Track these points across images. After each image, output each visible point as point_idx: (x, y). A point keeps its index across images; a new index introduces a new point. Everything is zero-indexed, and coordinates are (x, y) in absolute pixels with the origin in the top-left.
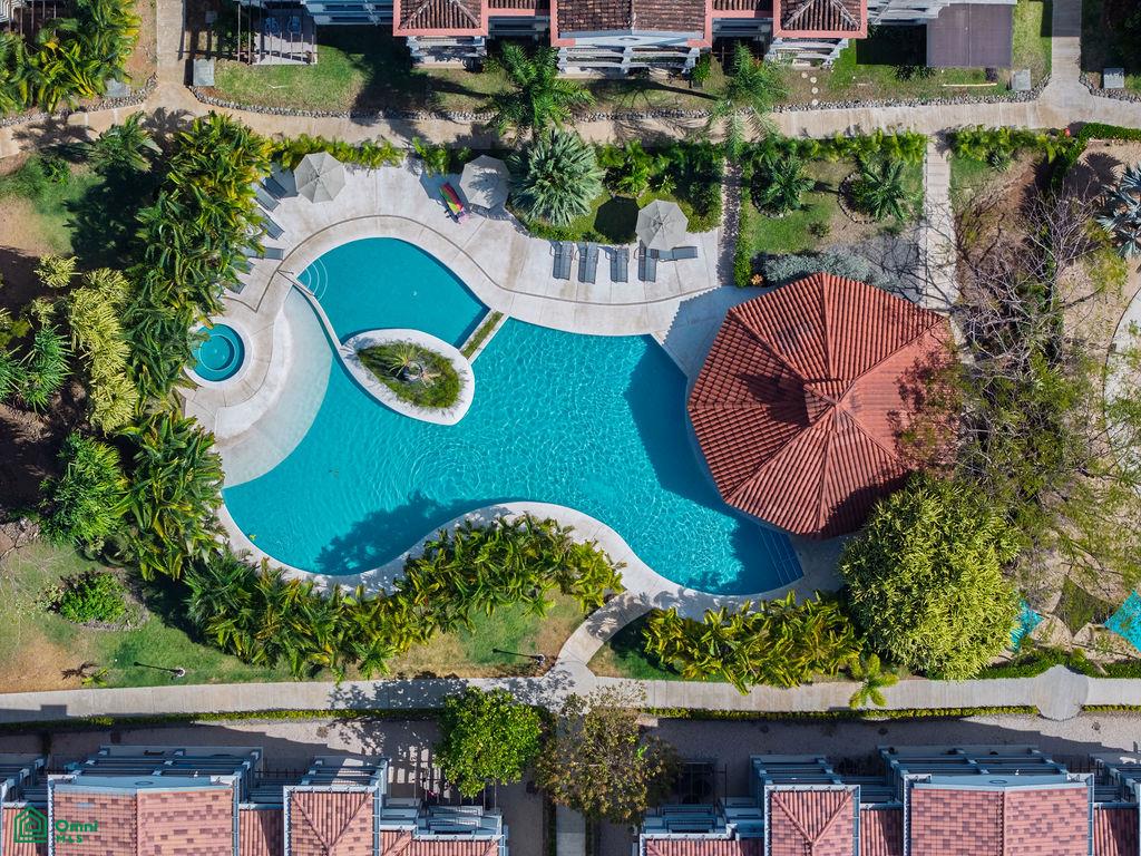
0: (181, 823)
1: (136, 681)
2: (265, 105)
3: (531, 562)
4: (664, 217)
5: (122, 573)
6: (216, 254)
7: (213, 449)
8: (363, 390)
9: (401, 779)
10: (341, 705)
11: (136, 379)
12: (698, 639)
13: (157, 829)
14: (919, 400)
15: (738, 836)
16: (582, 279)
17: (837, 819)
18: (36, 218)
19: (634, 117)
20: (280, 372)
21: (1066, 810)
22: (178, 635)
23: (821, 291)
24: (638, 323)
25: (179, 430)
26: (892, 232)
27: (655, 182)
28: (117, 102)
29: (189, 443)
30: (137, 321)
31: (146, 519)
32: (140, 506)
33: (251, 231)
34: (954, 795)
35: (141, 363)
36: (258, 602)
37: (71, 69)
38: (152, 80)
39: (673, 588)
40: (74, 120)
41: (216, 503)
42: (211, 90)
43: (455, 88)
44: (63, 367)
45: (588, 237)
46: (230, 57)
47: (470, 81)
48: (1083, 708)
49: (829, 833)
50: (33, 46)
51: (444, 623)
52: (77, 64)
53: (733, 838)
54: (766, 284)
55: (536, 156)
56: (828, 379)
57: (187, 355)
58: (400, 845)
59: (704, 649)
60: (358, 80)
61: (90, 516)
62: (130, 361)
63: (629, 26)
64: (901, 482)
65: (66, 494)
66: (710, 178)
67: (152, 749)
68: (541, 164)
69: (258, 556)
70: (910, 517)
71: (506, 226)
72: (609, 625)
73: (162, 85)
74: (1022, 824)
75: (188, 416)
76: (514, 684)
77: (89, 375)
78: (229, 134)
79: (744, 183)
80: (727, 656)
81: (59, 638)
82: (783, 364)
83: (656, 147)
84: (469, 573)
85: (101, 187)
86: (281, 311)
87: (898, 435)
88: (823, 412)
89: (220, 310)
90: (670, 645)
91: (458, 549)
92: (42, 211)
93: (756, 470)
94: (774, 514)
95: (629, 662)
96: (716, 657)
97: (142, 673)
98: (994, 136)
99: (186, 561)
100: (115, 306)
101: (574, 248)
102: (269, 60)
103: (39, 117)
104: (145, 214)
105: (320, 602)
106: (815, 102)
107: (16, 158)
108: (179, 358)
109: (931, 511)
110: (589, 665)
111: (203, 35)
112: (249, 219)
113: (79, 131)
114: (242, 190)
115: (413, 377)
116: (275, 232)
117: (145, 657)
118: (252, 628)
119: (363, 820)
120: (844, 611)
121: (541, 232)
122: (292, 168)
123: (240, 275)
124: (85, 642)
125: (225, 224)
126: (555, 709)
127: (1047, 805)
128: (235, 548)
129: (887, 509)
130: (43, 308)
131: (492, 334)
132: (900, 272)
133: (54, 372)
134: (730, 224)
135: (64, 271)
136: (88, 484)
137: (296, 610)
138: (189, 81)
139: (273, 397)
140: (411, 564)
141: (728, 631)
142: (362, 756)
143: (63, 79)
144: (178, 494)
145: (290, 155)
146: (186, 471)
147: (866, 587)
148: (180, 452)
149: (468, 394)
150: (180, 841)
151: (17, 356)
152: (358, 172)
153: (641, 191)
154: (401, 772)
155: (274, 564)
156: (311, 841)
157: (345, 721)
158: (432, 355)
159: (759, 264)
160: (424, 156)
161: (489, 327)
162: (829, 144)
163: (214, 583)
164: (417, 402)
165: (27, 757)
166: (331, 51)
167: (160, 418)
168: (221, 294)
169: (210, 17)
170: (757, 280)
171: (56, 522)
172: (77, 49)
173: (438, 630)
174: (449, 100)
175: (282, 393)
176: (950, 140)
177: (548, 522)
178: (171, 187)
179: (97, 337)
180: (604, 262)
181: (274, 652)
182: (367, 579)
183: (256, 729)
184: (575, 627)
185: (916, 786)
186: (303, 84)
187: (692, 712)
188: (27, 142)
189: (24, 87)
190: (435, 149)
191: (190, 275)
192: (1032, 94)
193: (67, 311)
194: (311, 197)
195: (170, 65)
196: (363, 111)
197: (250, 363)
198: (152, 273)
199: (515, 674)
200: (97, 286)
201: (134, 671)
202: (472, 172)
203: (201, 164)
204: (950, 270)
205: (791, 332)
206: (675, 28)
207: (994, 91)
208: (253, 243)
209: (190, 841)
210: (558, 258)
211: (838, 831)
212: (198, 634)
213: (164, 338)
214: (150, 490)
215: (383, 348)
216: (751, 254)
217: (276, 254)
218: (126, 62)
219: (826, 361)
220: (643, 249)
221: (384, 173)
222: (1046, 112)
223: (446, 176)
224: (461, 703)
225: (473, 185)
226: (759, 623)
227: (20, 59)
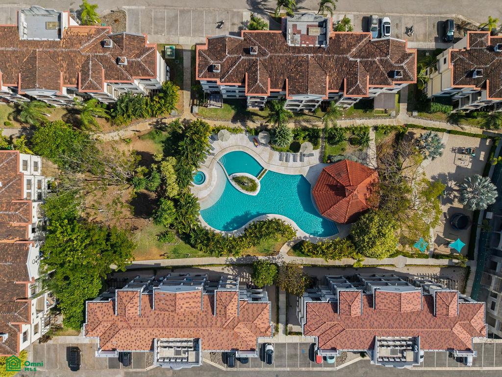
0: (188, 300)
1: (178, 257)
2: (210, 118)
3: (276, 230)
4: (307, 146)
5: (175, 231)
6: (199, 154)
7: (198, 202)
8: (234, 187)
9: (242, 281)
10: (228, 263)
11: (178, 184)
12: (316, 249)
13: (181, 302)
14: (371, 191)
15: (330, 302)
16: (286, 161)
17: (357, 299)
18: (154, 144)
19: (299, 122)
20: (214, 183)
21: (416, 297)
22: (188, 246)
23: (346, 164)
24: (299, 171)
25: (189, 197)
26: (361, 150)
27: (304, 138)
28: (174, 116)
29: (192, 200)
30: (179, 170)
31: (180, 219)
32: (179, 216)
33: (207, 148)
34: (387, 293)
35: (180, 180)
36: (208, 239)
37: (161, 106)
38: (183, 111)
39: (308, 235)
40: (163, 121)
41: (198, 215)
42: (197, 114)
43: (256, 115)
44: (160, 181)
45: (288, 151)
46: (202, 106)
47: (260, 113)
48: (406, 265)
49: (355, 303)
50: (152, 100)
51: (254, 245)
52: (163, 105)
53: (329, 302)
54: (331, 162)
55: (278, 130)
56: (351, 186)
57: (191, 178)
58: (245, 304)
59: (318, 251)
60: (233, 112)
61: (166, 219)
62: (177, 180)
63: (307, 93)
64: (366, 211)
65: (159, 213)
66: (317, 137)
67: (182, 274)
68: (279, 132)
69: (208, 227)
70: (371, 220)
71: (268, 148)
72: (292, 244)
73: (185, 113)
74: (405, 301)
75: (192, 193)
76: (269, 258)
77: (166, 183)
78: (201, 123)
79: (325, 138)
80: (323, 253)
81: (159, 247)
82: (338, 182)
83: (305, 129)
84: (260, 232)
85: (170, 137)
86: (214, 168)
87: (366, 199)
88: (350, 194)
89: (200, 167)
90: (309, 250)
91: (258, 226)
92: (156, 143)
93: (330, 208)
94: (334, 218)
95: (297, 253)
96: (321, 254)
97: (179, 255)
98: (387, 127)
99: (190, 229)
100: (173, 166)
101: (284, 153)
102: (212, 107)
103: (155, 120)
104: (181, 143)
105: (224, 239)
106: (343, 119)
107: (149, 130)
108: (189, 179)
109: (376, 219)
110: (287, 253)
111: (195, 100)
112: (207, 145)
113: (165, 124)
114: (205, 138)
115: (246, 184)
116: (213, 149)
117: (180, 251)
118: (207, 246)
119: (235, 299)
120: (352, 242)
121: (277, 150)
122: (218, 133)
123: (204, 159)
124: (165, 248)
125: (201, 146)
126: (279, 264)
127: (411, 296)
128: (203, 226)
129: (364, 218)
130: (154, 166)
131: (265, 174)
132: (363, 160)
133: (157, 183)
134: (322, 148)
135: (160, 157)
136: (165, 211)
137: (218, 241)
138: (192, 112)
139: (212, 189)
140: (246, 230)
141: (324, 247)
142: (232, 275)
143: (160, 109)
144: (189, 213)
145: (217, 130)
146: (191, 207)
147: (359, 237)
148: (189, 203)
149: (259, 188)
150: (188, 305)
151: (148, 178)
152: (233, 135)
153: (301, 141)
154: (242, 279)
155: (212, 229)
156: (222, 305)
157: (228, 266)
158: (250, 179)
159: (329, 158)
160: (249, 131)
161: (264, 172)
162: (347, 129)
163: (197, 235)
164: (247, 190)
165: (150, 276)
166: (227, 105)
167: (184, 194)
168: (200, 164)
169: (197, 96)
170: (329, 161)
171: (157, 221)
172: (163, 101)
173: (252, 246)
174: (255, 117)
175: (215, 187)
176: (376, 128)
177: (279, 220)
178: (187, 137)
179: (168, 173)
180: (291, 157)
181: (212, 252)
182: (235, 232)
183: (206, 268)
184: (284, 244)
185: (377, 290)
186: (220, 113)
187: (312, 265)
188: (152, 126)
189: (150, 110)
190: (251, 130)
191: (192, 158)
192: (395, 117)
193: (160, 167)
194: (222, 140)
195: (187, 108)
196: (234, 120)
197: (207, 180)
198: (182, 158)
199: (269, 255)
200: (168, 161)
201: (177, 255)
202: (261, 135)
203: (195, 131)
204: (375, 159)
205: (339, 174)
206: (319, 94)
207: (386, 116)
208: (208, 151)
209: (190, 305)
210: (281, 156)
211: (357, 302)
212: (193, 246)
213: (186, 174)
214: (181, 212)
215: (239, 177)
216: (327, 155)
217: (213, 154)
218: (176, 105)
219: (349, 181)
220: (301, 154)
221: (239, 135)
222: (398, 122)
223: (254, 136)
224: (258, 263)
225: (261, 138)
226: (331, 245)
227: (149, 103)
